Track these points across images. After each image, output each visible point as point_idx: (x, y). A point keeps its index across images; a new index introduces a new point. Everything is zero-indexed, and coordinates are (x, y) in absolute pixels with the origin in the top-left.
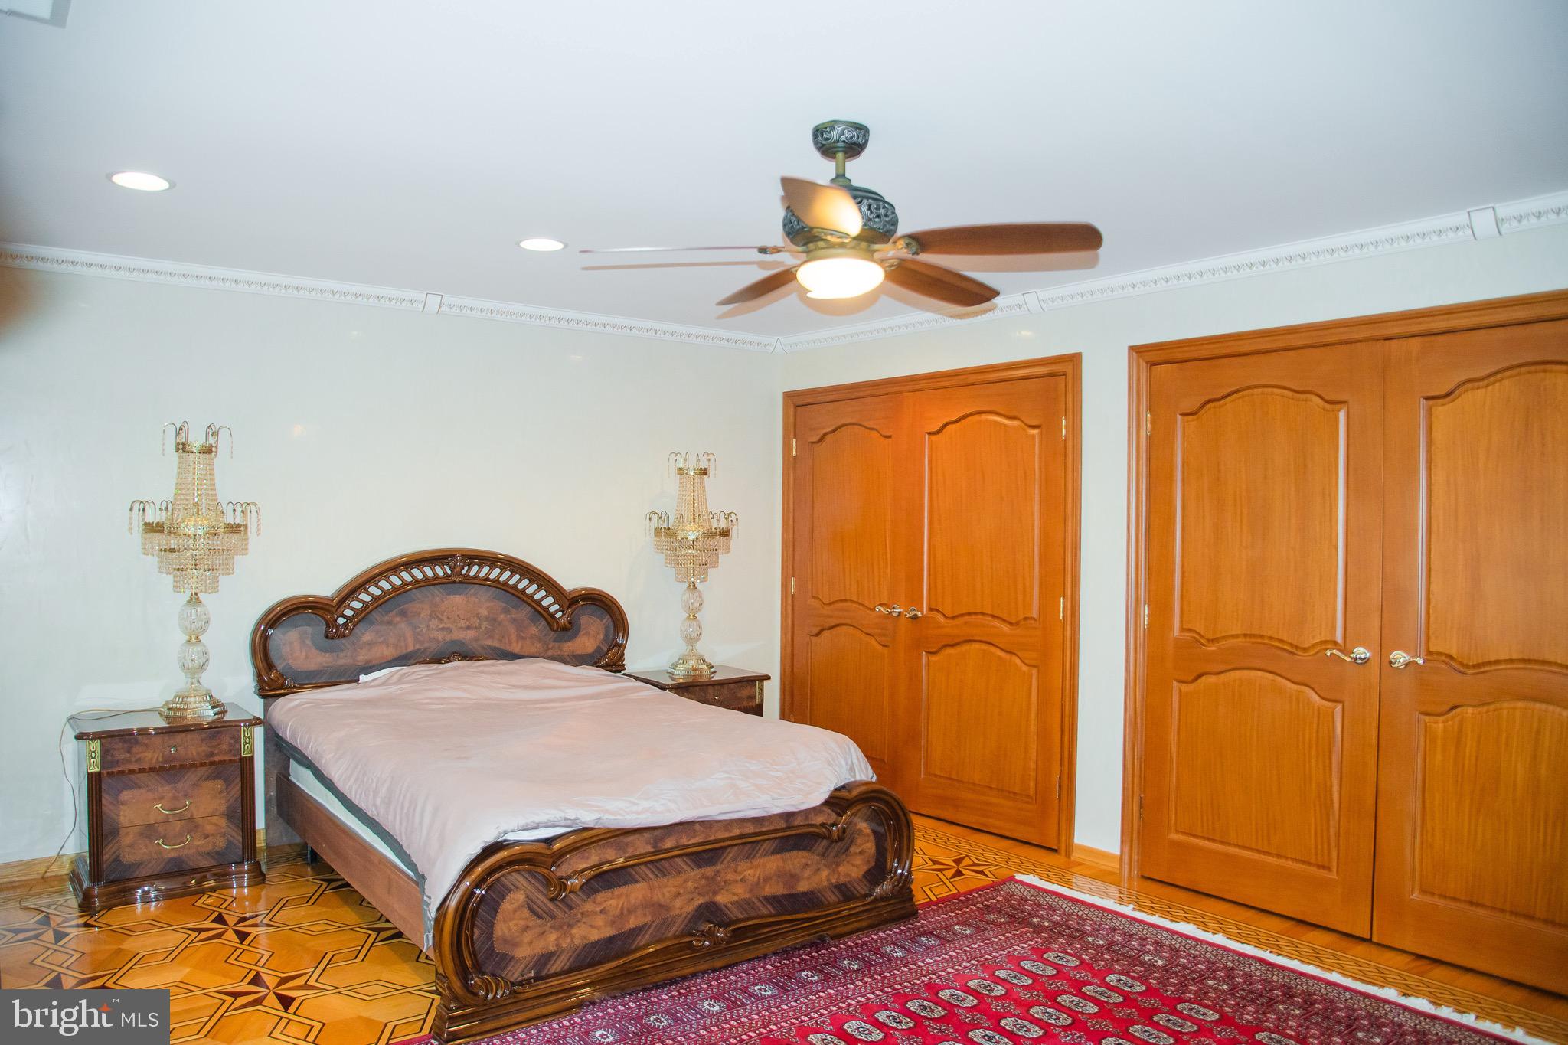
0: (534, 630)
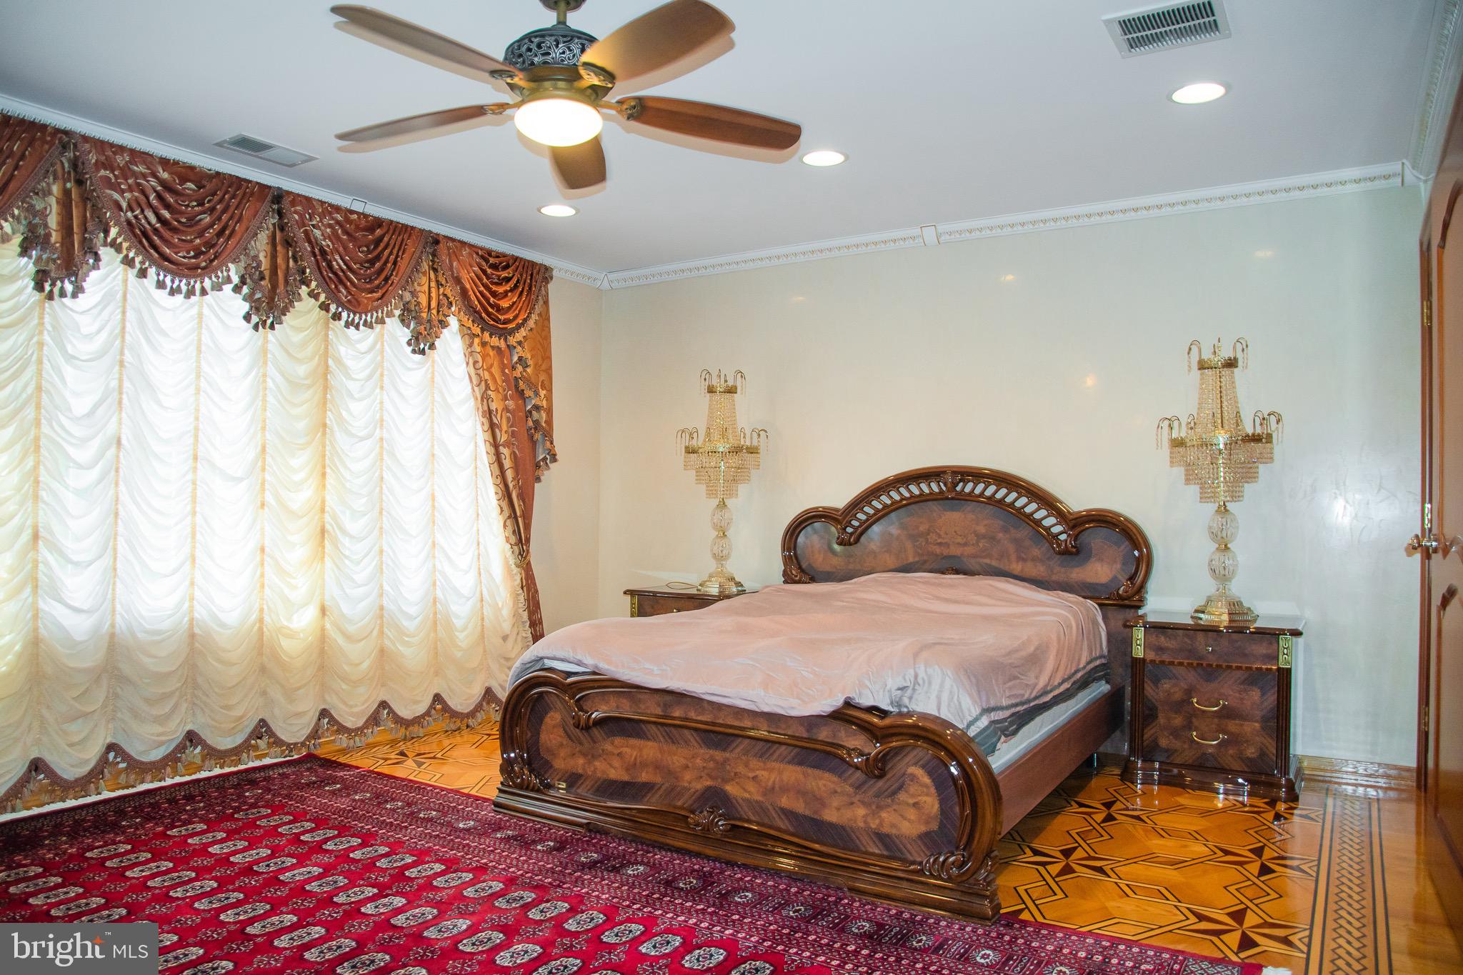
0: (1036, 552)
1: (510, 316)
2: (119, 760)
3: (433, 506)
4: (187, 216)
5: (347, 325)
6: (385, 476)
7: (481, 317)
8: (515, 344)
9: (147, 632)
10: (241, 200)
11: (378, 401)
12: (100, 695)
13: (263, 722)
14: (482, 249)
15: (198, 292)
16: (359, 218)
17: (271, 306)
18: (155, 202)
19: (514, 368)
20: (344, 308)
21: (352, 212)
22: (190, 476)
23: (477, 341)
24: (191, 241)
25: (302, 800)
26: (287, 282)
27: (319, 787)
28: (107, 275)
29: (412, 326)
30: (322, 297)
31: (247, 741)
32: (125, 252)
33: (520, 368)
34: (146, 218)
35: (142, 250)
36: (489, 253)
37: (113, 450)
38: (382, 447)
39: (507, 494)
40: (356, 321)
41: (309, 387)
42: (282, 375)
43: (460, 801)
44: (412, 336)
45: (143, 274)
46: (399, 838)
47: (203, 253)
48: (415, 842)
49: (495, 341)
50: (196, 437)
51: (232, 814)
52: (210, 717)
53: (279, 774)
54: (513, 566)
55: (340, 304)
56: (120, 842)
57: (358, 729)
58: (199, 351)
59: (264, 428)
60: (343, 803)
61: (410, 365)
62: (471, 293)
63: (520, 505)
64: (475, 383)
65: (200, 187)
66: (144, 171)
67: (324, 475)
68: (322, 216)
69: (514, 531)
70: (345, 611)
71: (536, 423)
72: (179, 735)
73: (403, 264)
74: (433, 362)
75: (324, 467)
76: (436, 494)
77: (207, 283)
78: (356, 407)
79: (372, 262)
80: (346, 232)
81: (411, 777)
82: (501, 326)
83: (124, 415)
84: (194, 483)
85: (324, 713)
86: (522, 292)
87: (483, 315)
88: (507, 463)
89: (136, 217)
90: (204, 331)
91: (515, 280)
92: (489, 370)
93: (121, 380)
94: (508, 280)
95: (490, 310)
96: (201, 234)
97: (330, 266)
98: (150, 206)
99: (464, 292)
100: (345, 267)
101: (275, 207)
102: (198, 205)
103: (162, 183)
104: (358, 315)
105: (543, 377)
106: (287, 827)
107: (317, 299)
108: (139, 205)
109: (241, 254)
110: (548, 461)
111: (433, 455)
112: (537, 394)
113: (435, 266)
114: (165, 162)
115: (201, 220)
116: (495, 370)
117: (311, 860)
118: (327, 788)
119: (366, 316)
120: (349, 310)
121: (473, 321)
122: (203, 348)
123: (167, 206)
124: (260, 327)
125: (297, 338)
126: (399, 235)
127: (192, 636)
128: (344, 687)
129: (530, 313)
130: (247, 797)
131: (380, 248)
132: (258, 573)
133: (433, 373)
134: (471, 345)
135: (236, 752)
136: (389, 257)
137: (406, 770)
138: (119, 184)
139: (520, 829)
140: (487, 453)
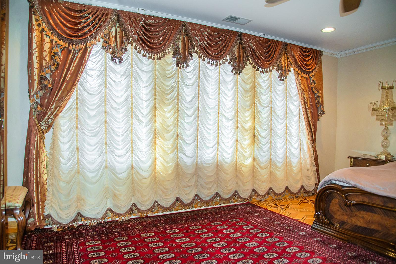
1: (310, 67)
2: (198, 199)
3: (287, 128)
4: (215, 42)
5: (261, 72)
6: (272, 119)
7: (301, 68)
8: (311, 76)
9: (206, 164)
10: (230, 36)
11: (270, 96)
12: (193, 181)
13: (236, 192)
14: (301, 46)
15: (219, 64)
16: (263, 39)
17: (239, 68)
18: (207, 39)
19: (311, 84)
20: (260, 67)
21: (261, 38)
22: (217, 119)
23: (300, 76)
24: (217, 49)
25: (248, 217)
26: (243, 60)
27: (253, 214)
28: (195, 61)
29: (280, 72)
30: (253, 64)
31: (232, 196)
32: (199, 54)
33: (313, 84)
34: (204, 44)
35: (204, 53)
36: (303, 47)
37: (197, 111)
38: (271, 110)
39: (309, 124)
40: (263, 71)
41: (250, 91)
42: (242, 88)
43: (299, 224)
44: (280, 75)
45: (204, 60)
46: (281, 235)
47: (220, 53)
48: (287, 238)
49: (305, 75)
50: (219, 107)
51: (229, 220)
52: (222, 189)
53: (240, 208)
54: (311, 147)
55: (259, 66)
56: (198, 225)
57: (263, 195)
58: (219, 82)
59: (237, 105)
60: (261, 220)
61: (279, 84)
62: (298, 60)
63: (313, 128)
64: (299, 89)
65: (218, 34)
66: (203, 30)
67: (254, 118)
68: (253, 39)
69: (311, 136)
70: (261, 160)
71: (318, 101)
72: (214, 194)
73: (277, 52)
74: (286, 83)
75: (254, 116)
76: (287, 124)
77: (221, 62)
78: (264, 97)
79: (267, 52)
80: (260, 44)
81: (280, 213)
82: (307, 71)
83: (200, 101)
84: (218, 121)
85: (254, 190)
86: (313, 59)
87: (302, 67)
88: (309, 115)
89: (202, 44)
90: (221, 76)
91: (311, 56)
92: (303, 85)
93: (199, 91)
94: (309, 56)
95: (304, 65)
96: (219, 47)
97: (256, 54)
98: (205, 40)
99: (296, 61)
100: (260, 54)
101: (239, 38)
102: (218, 39)
103: (208, 33)
104: (264, 69)
105: (320, 87)
106: (245, 226)
107: (252, 65)
108: (203, 40)
109: (230, 52)
110: (322, 114)
111: (287, 112)
112: (318, 92)
113: (286, 53)
114: (209, 27)
115: (219, 43)
116: (306, 85)
117: (254, 240)
118: (255, 214)
119: (266, 69)
120: (261, 68)
121: (298, 69)
122: (220, 81)
123: (210, 40)
124: (236, 74)
125: (246, 77)
126: (275, 44)
127: (218, 165)
128: (259, 182)
129: (316, 66)
130: (232, 214)
131: (270, 48)
132: (236, 147)
133: (286, 86)
134: (298, 77)
135: (228, 200)
136: (273, 50)
137: (278, 210)
138: (197, 34)
139: (322, 238)
140: (303, 111)
